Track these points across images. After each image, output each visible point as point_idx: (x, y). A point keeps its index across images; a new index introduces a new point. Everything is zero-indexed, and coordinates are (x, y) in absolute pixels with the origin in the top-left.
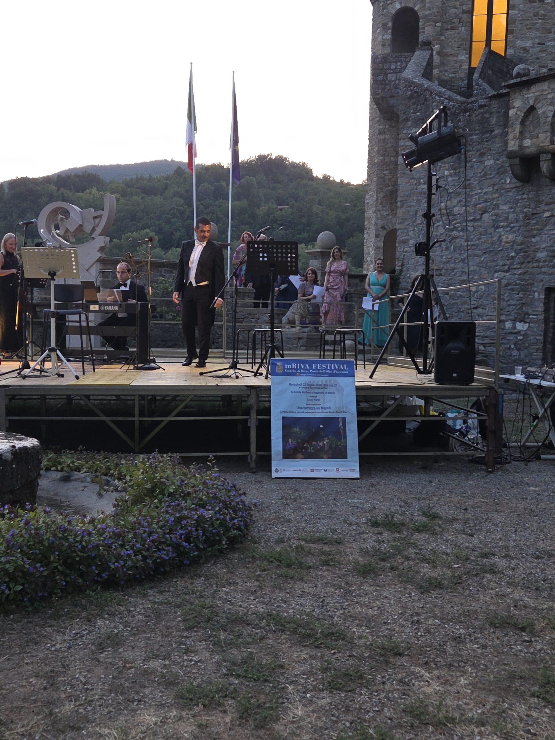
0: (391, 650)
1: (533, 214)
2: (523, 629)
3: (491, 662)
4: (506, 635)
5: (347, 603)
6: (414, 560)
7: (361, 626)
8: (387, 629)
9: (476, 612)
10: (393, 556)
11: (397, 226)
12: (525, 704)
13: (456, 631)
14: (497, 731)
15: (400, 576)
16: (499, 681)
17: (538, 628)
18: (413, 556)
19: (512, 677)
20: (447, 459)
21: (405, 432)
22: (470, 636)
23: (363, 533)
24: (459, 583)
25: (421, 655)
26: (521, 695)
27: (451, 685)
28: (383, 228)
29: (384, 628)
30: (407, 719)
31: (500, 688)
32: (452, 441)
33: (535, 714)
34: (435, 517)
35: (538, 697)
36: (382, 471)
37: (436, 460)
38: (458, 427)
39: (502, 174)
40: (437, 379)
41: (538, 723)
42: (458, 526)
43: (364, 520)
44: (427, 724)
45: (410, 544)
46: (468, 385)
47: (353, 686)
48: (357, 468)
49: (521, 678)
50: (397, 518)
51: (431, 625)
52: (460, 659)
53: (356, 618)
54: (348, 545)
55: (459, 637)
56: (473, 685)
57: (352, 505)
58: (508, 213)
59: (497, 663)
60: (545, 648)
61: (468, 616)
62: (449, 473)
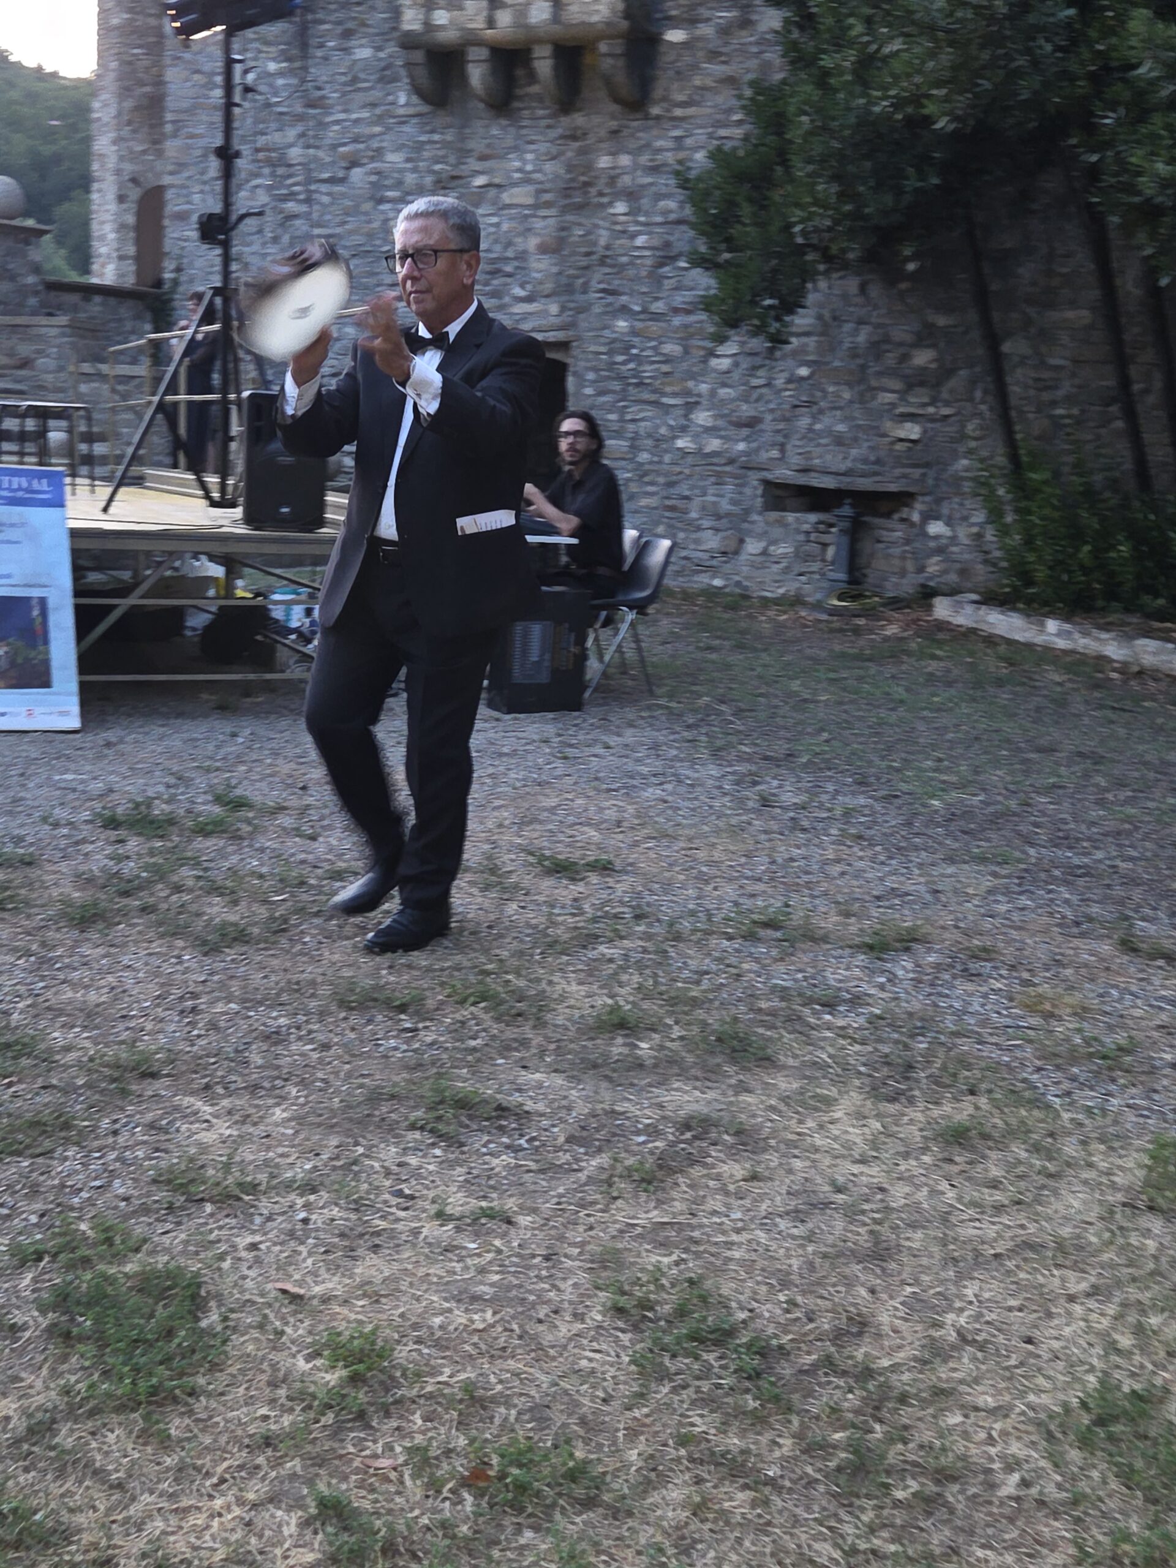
0: (134, 1069)
1: (454, 178)
2: (402, 1008)
3: (336, 1074)
4: (370, 1021)
5: (41, 984)
6: (190, 891)
7: (73, 1027)
8: (128, 1029)
9: (313, 983)
10: (147, 884)
11: (167, 180)
12: (396, 1144)
13: (270, 1022)
14: (340, 1198)
15: (160, 924)
16: (350, 1107)
17: (430, 1003)
18: (190, 883)
19: (375, 1097)
20: (270, 687)
21: (183, 636)
22: (298, 1028)
23: (84, 841)
24: (284, 930)
25: (196, 1072)
26: (389, 1130)
27: (255, 1124)
28: (134, 180)
29: (121, 1026)
30: (161, 1195)
31: (350, 1120)
32: (282, 654)
33: (413, 1161)
34: (240, 804)
35: (422, 1128)
36: (130, 715)
37: (247, 690)
38: (294, 624)
39: (390, 82)
40: (249, 519)
41: (419, 1177)
42: (286, 821)
43: (86, 815)
44: (202, 1200)
45: (183, 861)
46: (311, 531)
47: (47, 1144)
48: (75, 708)
49: (393, 1097)
50: (160, 809)
51: (223, 1013)
52: (276, 1073)
53: (60, 1012)
54: (49, 867)
55: (277, 1033)
56: (299, 1120)
57: (63, 785)
58: (401, 171)
59: (349, 1075)
60: (442, 1039)
61: (297, 991)
62: (273, 716)
